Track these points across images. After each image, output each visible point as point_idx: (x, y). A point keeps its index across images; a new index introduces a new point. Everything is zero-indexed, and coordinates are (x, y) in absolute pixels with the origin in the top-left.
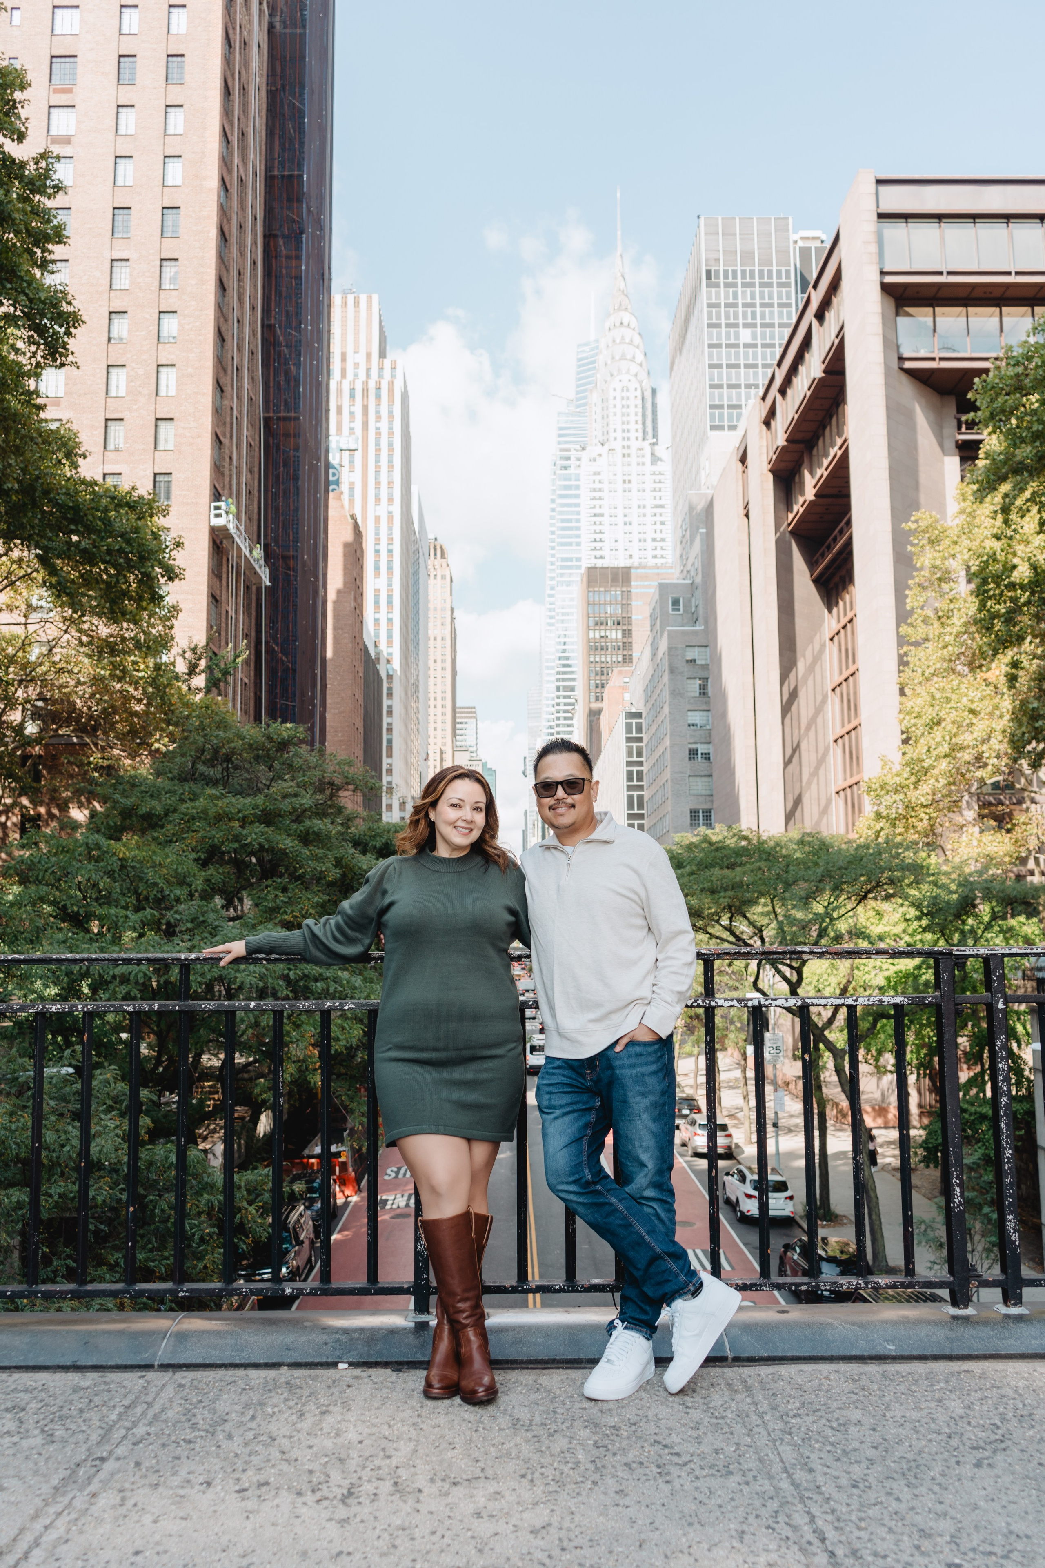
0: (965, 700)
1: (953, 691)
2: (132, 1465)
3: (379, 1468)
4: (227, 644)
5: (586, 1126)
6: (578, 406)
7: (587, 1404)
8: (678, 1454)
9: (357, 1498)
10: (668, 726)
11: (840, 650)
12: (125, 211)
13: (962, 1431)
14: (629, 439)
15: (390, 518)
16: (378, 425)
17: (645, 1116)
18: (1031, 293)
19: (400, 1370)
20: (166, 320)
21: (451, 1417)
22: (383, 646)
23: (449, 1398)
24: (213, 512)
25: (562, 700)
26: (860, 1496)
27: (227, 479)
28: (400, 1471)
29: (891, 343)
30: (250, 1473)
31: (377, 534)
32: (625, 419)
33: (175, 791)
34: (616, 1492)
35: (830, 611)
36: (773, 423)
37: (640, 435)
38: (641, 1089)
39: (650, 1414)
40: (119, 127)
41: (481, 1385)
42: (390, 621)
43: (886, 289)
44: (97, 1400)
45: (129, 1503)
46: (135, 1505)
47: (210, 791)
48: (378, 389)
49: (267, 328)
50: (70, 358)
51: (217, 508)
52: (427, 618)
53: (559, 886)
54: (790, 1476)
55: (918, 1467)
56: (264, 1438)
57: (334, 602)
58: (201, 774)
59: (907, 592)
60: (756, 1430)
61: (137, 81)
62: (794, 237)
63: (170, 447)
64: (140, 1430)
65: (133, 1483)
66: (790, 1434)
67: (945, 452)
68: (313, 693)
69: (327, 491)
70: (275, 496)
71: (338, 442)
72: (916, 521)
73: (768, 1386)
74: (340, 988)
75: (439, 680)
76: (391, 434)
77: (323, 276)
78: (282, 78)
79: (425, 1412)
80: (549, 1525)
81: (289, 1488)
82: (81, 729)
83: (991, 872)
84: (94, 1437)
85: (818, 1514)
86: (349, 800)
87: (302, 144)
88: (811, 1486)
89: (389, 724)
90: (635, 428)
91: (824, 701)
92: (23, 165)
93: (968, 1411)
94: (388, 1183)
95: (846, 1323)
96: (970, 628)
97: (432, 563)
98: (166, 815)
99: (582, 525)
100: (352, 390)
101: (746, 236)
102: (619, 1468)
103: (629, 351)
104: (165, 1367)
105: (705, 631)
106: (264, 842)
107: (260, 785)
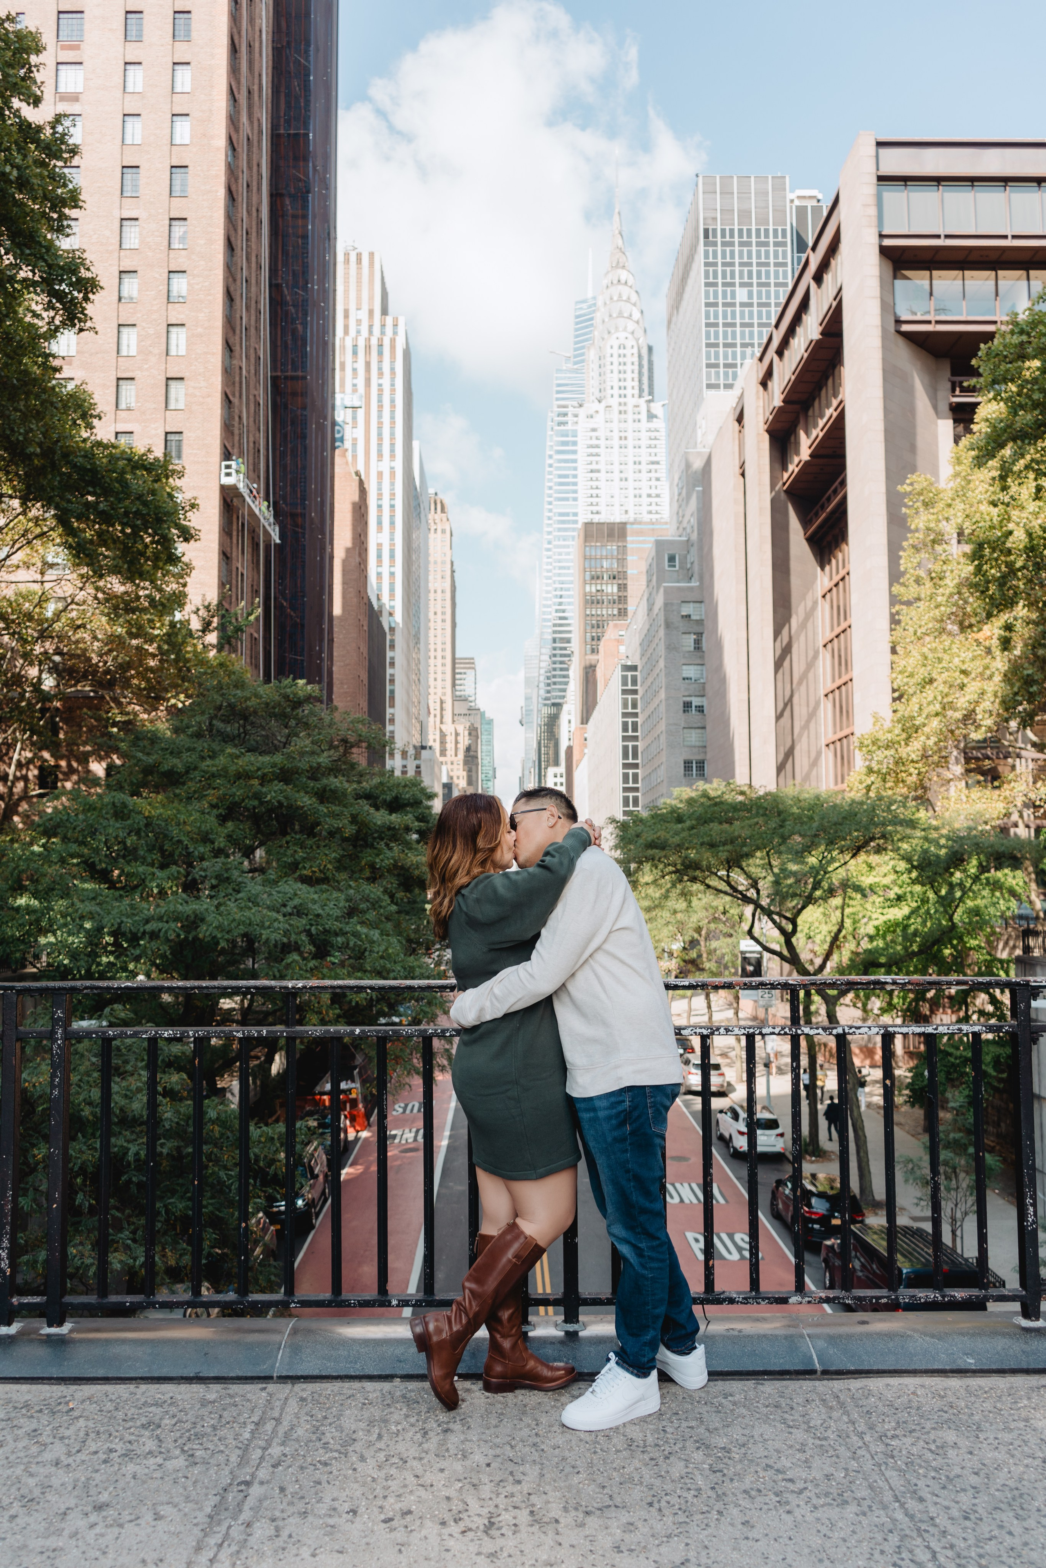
0: (956, 660)
1: (945, 651)
2: (277, 1491)
3: (513, 1495)
4: (238, 603)
6: (575, 363)
8: (791, 1480)
9: (499, 1529)
10: (662, 680)
11: (832, 607)
12: (134, 170)
14: (625, 396)
15: (393, 474)
16: (381, 381)
18: (1026, 257)
20: (176, 280)
22: (385, 599)
24: (224, 471)
25: (558, 652)
26: (974, 1530)
27: (236, 438)
28: (534, 1499)
29: (887, 306)
30: (391, 1500)
31: (380, 489)
32: (622, 376)
33: (195, 749)
34: (743, 1524)
35: (823, 569)
36: (770, 384)
37: (636, 392)
39: (756, 1433)
40: (127, 85)
42: (392, 574)
43: (885, 252)
44: (226, 1415)
45: (285, 1534)
46: (290, 1536)
47: (229, 749)
48: (380, 346)
49: (274, 288)
50: (89, 324)
51: (228, 467)
52: (427, 571)
54: (902, 1505)
55: (1021, 1496)
56: (395, 1460)
57: (345, 562)
58: (219, 731)
59: (901, 553)
60: (859, 1452)
61: (144, 38)
62: (790, 194)
63: (181, 406)
64: (276, 1451)
65: (283, 1511)
66: (893, 1457)
67: (938, 415)
68: (321, 647)
69: (334, 448)
70: (283, 455)
71: (343, 399)
72: (911, 484)
73: (861, 1403)
75: (439, 632)
76: (393, 391)
77: (328, 235)
78: (288, 34)
80: (688, 1560)
81: (432, 1517)
82: (99, 684)
83: (980, 828)
84: (234, 1459)
86: (359, 756)
87: (307, 102)
88: (925, 1517)
89: (392, 675)
90: (632, 384)
91: (817, 656)
92: (39, 129)
94: (397, 1119)
95: (926, 1335)
96: (965, 590)
97: (433, 516)
98: (187, 772)
99: (579, 480)
100: (355, 346)
101: (744, 194)
102: (740, 1496)
103: (627, 308)
104: (284, 1379)
105: (701, 587)
106: (283, 800)
107: (275, 742)
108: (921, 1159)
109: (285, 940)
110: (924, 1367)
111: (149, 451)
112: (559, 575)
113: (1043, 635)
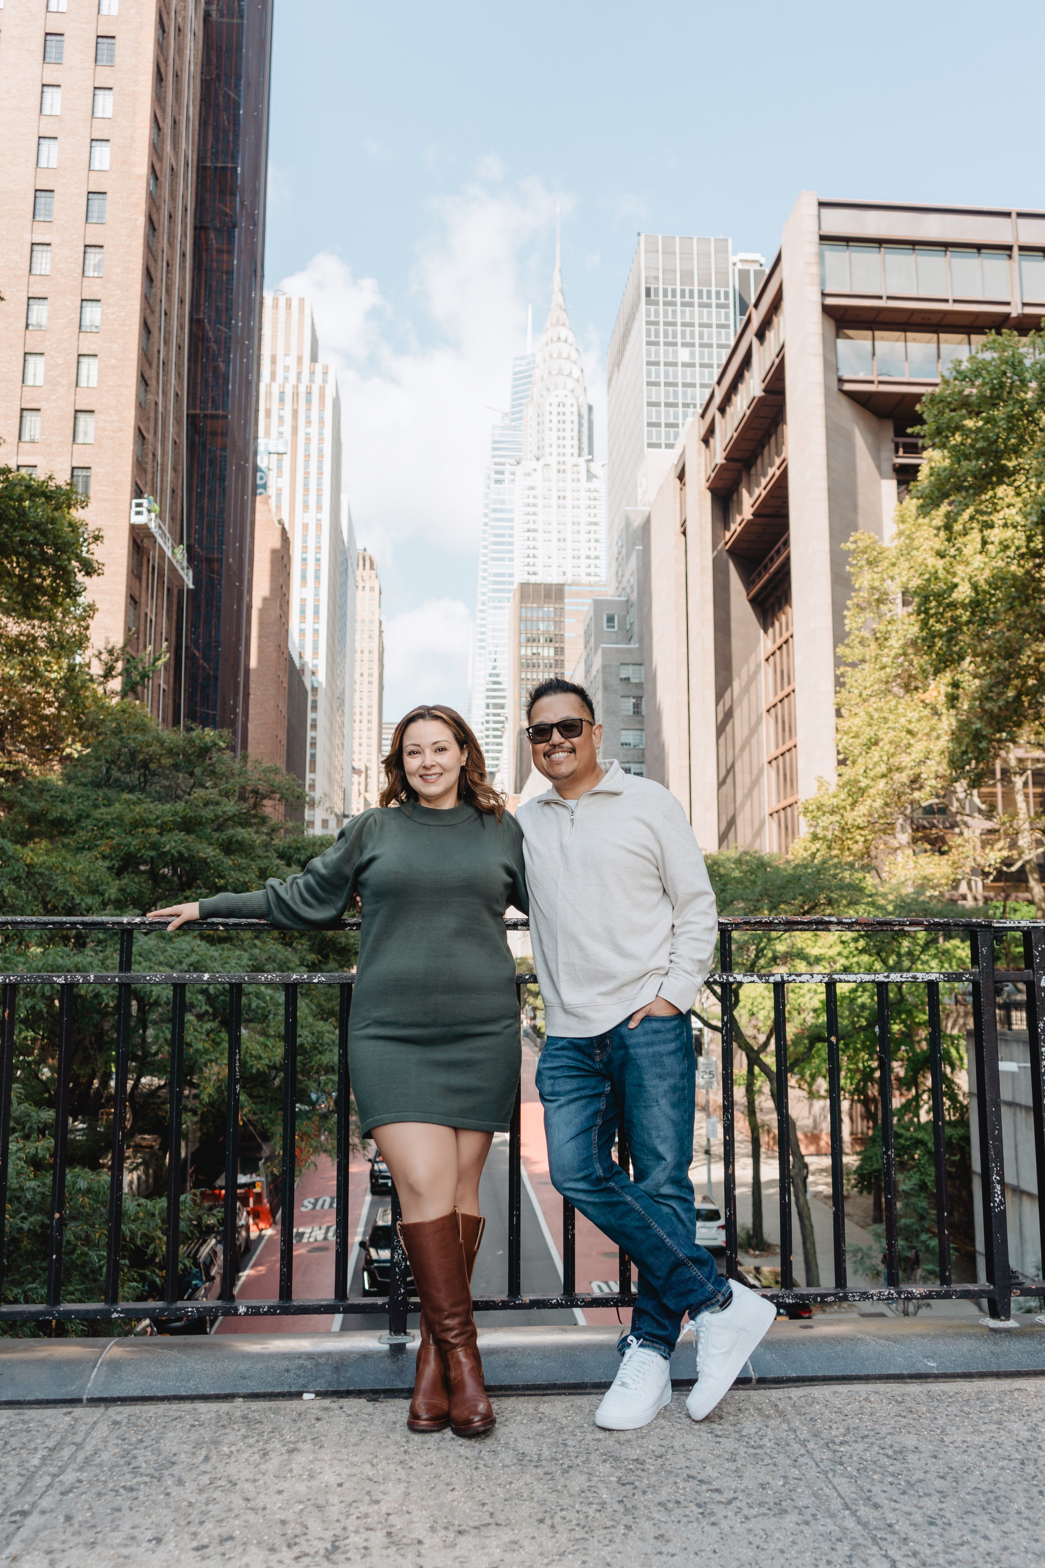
0: (903, 720)
1: (891, 711)
2: (62, 1520)
3: (367, 1516)
4: (145, 647)
5: (596, 1114)
6: (513, 420)
7: (601, 1435)
8: (718, 1491)
9: (344, 1553)
11: (775, 671)
12: (48, 194)
13: (1035, 1456)
14: (564, 455)
15: (319, 526)
16: (308, 430)
17: (663, 1102)
18: (967, 321)
19: (376, 1400)
20: (89, 308)
21: (444, 1452)
22: (308, 657)
23: (438, 1431)
24: (134, 509)
25: (491, 718)
26: (942, 1535)
27: (150, 476)
28: (393, 1519)
29: (830, 363)
30: (209, 1525)
31: (305, 542)
32: (561, 434)
33: (88, 796)
34: (656, 1538)
35: (766, 631)
36: (711, 441)
37: (576, 451)
38: (658, 1070)
39: (676, 1444)
40: (44, 107)
41: (477, 1413)
42: (316, 632)
43: (827, 310)
44: (14, 1442)
47: (126, 796)
48: (309, 393)
49: (196, 322)
51: (139, 505)
52: (354, 630)
53: (561, 845)
54: (854, 1513)
55: (997, 1498)
56: (223, 1483)
57: (261, 611)
58: (117, 780)
59: (846, 613)
60: (801, 1460)
61: (64, 61)
62: (733, 259)
63: (90, 440)
64: (69, 1477)
65: (64, 1542)
66: (842, 1464)
67: (883, 476)
68: (236, 701)
69: (254, 494)
70: (200, 496)
71: (266, 445)
72: (855, 542)
73: (803, 1410)
74: (263, 1004)
75: (365, 694)
76: (321, 440)
77: (255, 272)
78: (218, 67)
79: (411, 1446)
81: (259, 1543)
83: (928, 894)
84: (13, 1487)
85: (898, 1558)
86: (272, 809)
87: (236, 136)
88: (881, 1524)
89: (313, 738)
90: (571, 443)
91: (759, 722)
93: (1035, 1435)
94: (305, 1215)
95: (879, 1338)
96: (910, 651)
97: (361, 574)
98: (78, 820)
99: (516, 539)
100: (282, 393)
101: (686, 255)
102: (654, 1509)
103: (567, 366)
104: (95, 1401)
105: (641, 649)
106: (184, 851)
107: (179, 792)
108: (870, 1248)
110: (877, 1372)
111: (54, 478)
112: (493, 637)
113: (990, 688)
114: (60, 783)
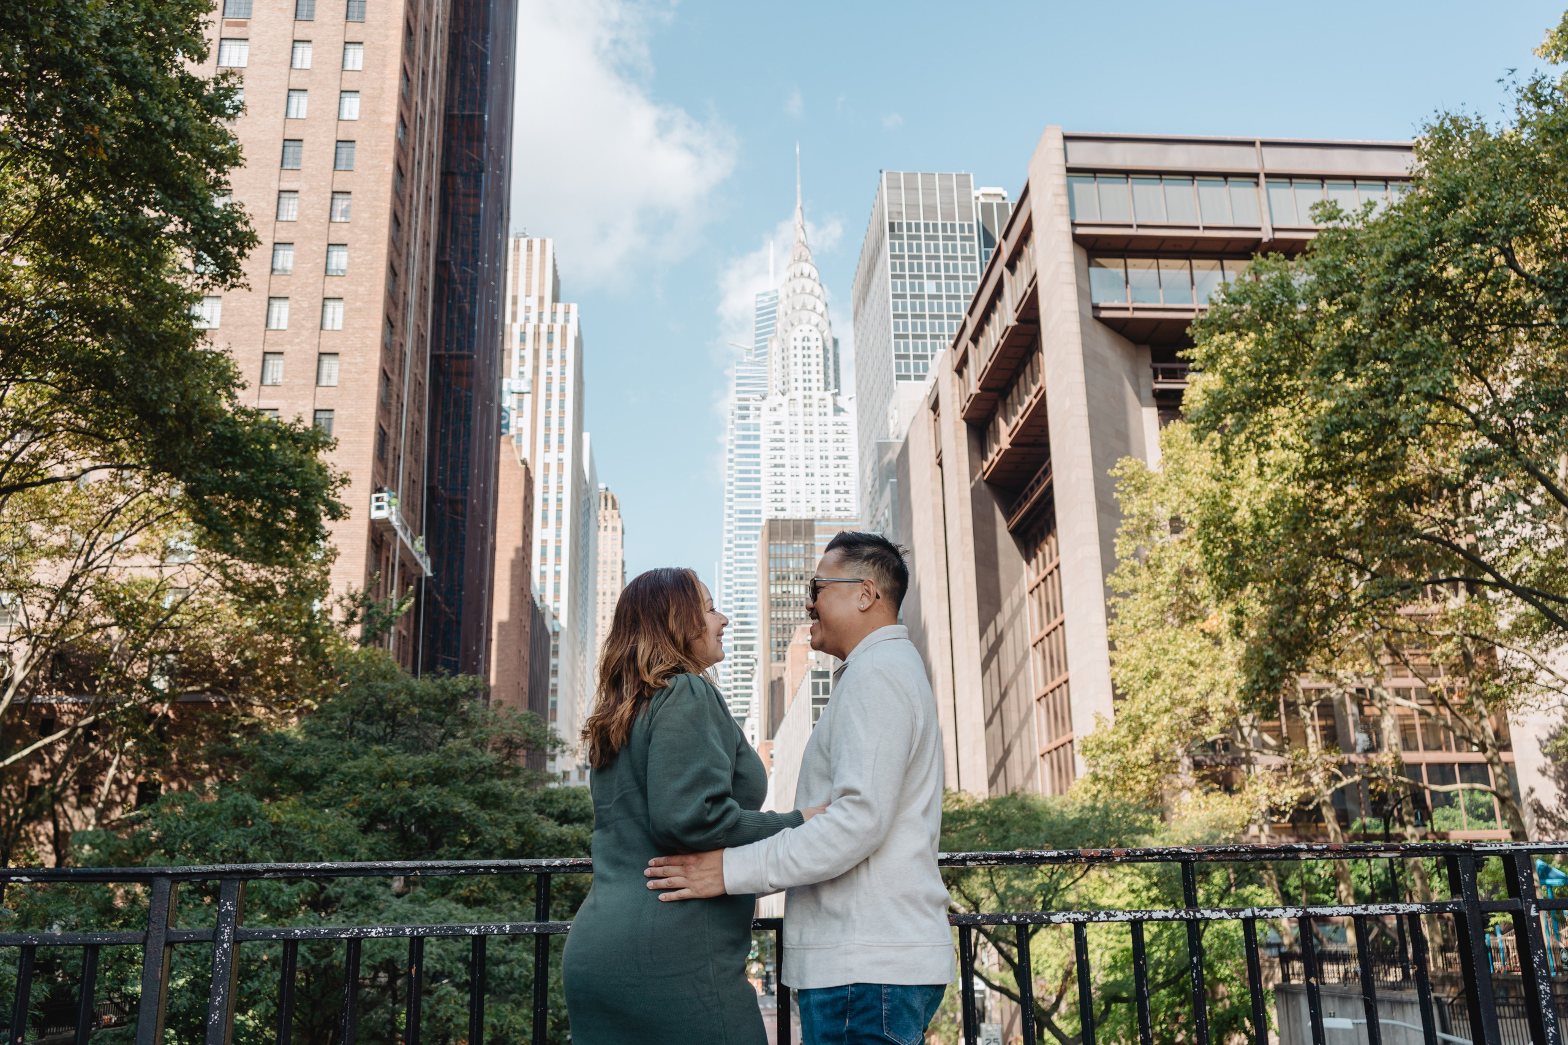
0: (1183, 651)
1: (1170, 642)
6: (757, 356)
11: (1040, 604)
12: (297, 143)
14: (810, 389)
15: (561, 466)
16: (550, 369)
18: (1218, 247)
20: (335, 252)
22: (549, 600)
25: (740, 660)
27: (393, 417)
29: (1084, 292)
31: (546, 481)
32: (806, 368)
33: (333, 749)
35: (1028, 563)
36: (965, 371)
37: (822, 385)
40: (295, 61)
42: (557, 574)
43: (1078, 239)
47: (373, 747)
48: (550, 333)
49: (441, 265)
50: (242, 280)
52: (596, 572)
59: (1113, 540)
61: (316, 18)
62: (975, 190)
63: (334, 382)
67: (1143, 403)
68: (478, 648)
69: (500, 434)
70: (445, 436)
71: (510, 384)
72: (1122, 468)
76: (563, 379)
77: (501, 215)
78: (465, 21)
83: (1222, 836)
87: (484, 85)
89: (555, 685)
90: (816, 377)
91: (1025, 656)
92: (203, 84)
97: (604, 513)
98: (323, 775)
99: (762, 475)
101: (929, 191)
103: (810, 301)
106: (437, 805)
107: (429, 742)
109: (439, 967)
111: (299, 420)
112: (741, 576)
113: (1280, 613)
114: (300, 737)
